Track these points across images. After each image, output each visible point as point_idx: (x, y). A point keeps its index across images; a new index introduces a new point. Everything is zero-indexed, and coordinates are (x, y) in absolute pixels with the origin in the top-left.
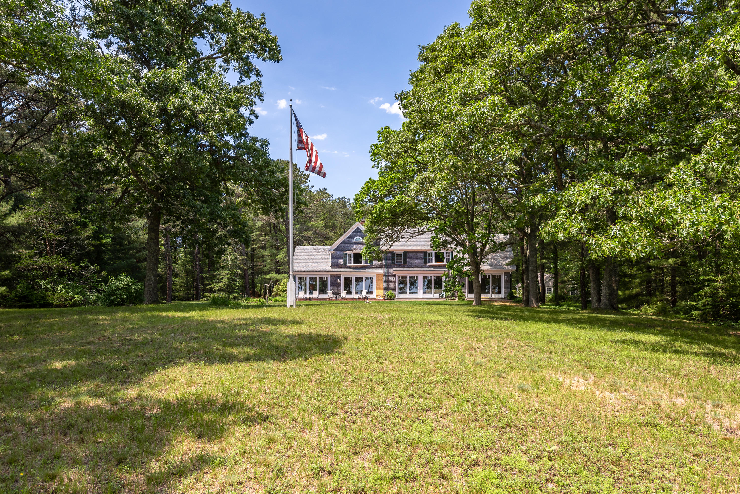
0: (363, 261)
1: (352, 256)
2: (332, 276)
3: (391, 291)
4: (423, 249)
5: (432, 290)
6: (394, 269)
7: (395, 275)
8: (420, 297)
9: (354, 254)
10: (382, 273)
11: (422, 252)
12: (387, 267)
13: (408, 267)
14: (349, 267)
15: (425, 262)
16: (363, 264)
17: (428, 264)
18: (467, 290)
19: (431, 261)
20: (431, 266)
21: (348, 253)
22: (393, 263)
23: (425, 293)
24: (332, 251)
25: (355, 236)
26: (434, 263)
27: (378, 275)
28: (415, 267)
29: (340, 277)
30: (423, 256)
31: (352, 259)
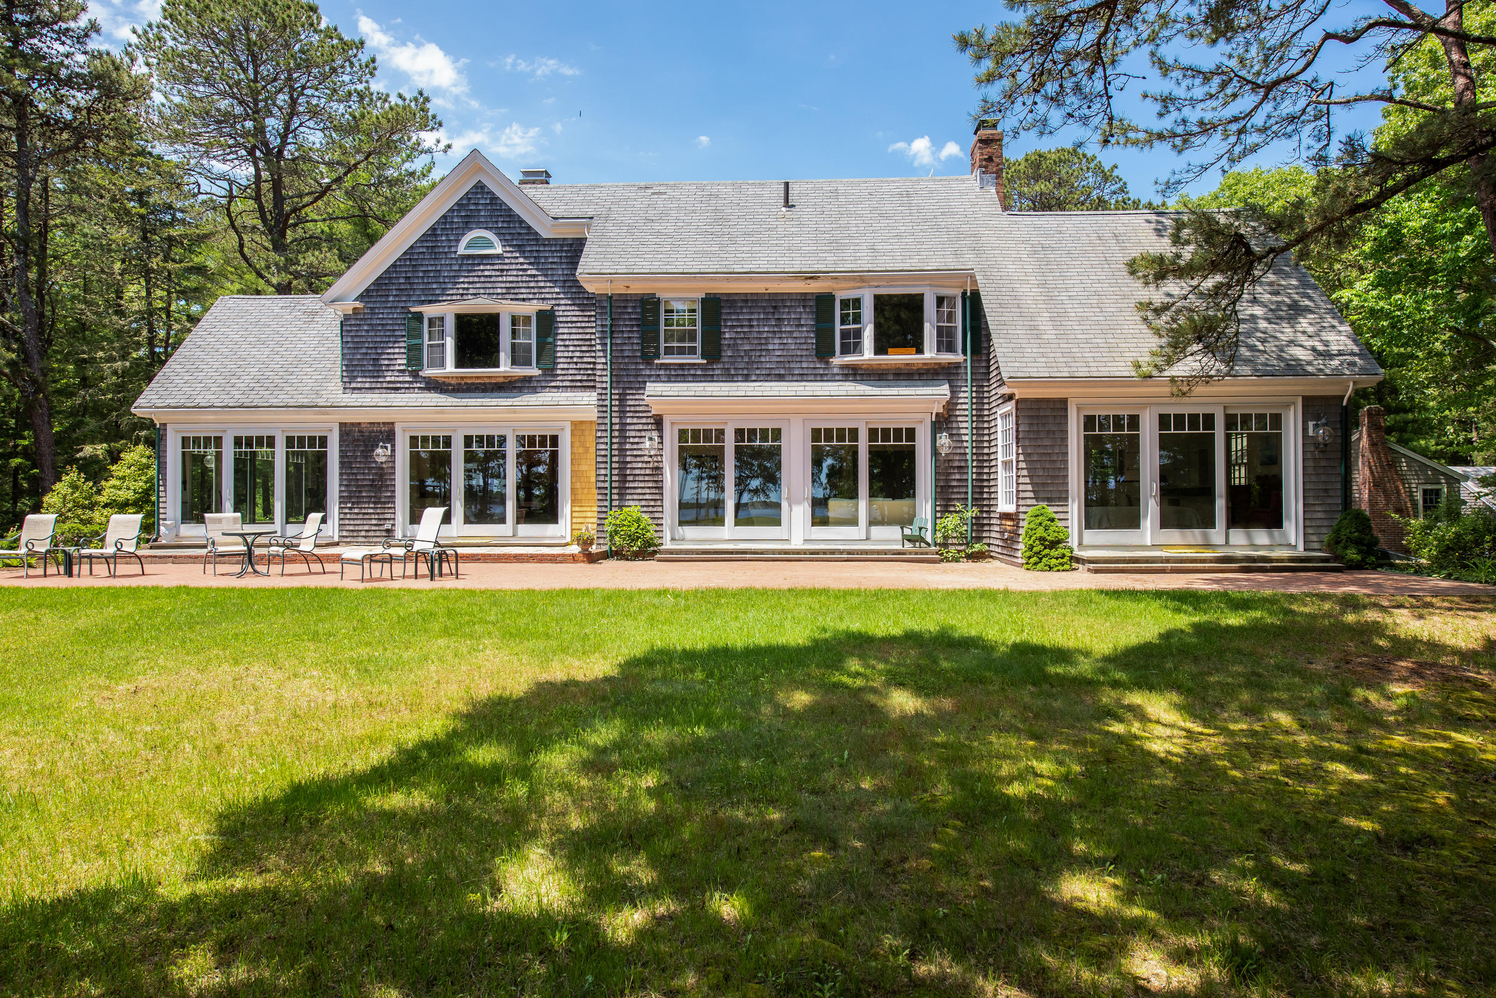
0: (504, 357)
1: (450, 325)
2: (346, 430)
3: (633, 509)
4: (812, 277)
5: (863, 504)
6: (652, 388)
7: (658, 422)
8: (797, 544)
9: (459, 318)
10: (593, 415)
11: (803, 298)
12: (617, 379)
13: (729, 377)
14: (435, 386)
15: (824, 351)
16: (505, 368)
17: (838, 360)
18: (1075, 509)
19: (852, 343)
20: (854, 373)
21: (430, 311)
22: (648, 358)
23: (820, 520)
24: (349, 305)
25: (467, 226)
26: (868, 354)
27: (577, 426)
28: (770, 377)
29: (387, 434)
30: (808, 320)
31: (450, 343)
